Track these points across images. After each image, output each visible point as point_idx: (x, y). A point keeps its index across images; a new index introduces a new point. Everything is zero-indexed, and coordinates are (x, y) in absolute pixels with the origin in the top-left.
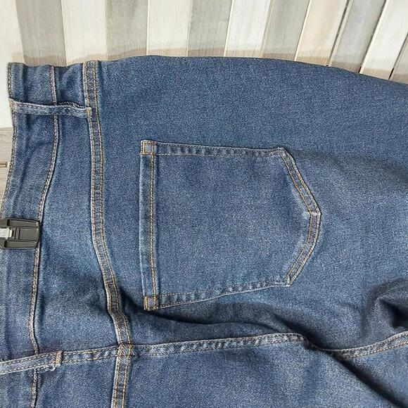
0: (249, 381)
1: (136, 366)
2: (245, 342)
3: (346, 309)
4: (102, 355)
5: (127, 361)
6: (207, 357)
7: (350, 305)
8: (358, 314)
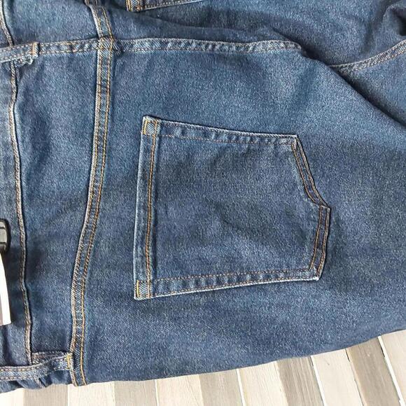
0: (239, 85)
1: (119, 62)
2: (238, 48)
3: (351, 23)
4: (82, 47)
5: (109, 54)
6: (196, 57)
7: (356, 18)
8: (363, 27)
